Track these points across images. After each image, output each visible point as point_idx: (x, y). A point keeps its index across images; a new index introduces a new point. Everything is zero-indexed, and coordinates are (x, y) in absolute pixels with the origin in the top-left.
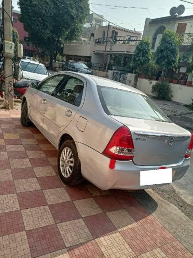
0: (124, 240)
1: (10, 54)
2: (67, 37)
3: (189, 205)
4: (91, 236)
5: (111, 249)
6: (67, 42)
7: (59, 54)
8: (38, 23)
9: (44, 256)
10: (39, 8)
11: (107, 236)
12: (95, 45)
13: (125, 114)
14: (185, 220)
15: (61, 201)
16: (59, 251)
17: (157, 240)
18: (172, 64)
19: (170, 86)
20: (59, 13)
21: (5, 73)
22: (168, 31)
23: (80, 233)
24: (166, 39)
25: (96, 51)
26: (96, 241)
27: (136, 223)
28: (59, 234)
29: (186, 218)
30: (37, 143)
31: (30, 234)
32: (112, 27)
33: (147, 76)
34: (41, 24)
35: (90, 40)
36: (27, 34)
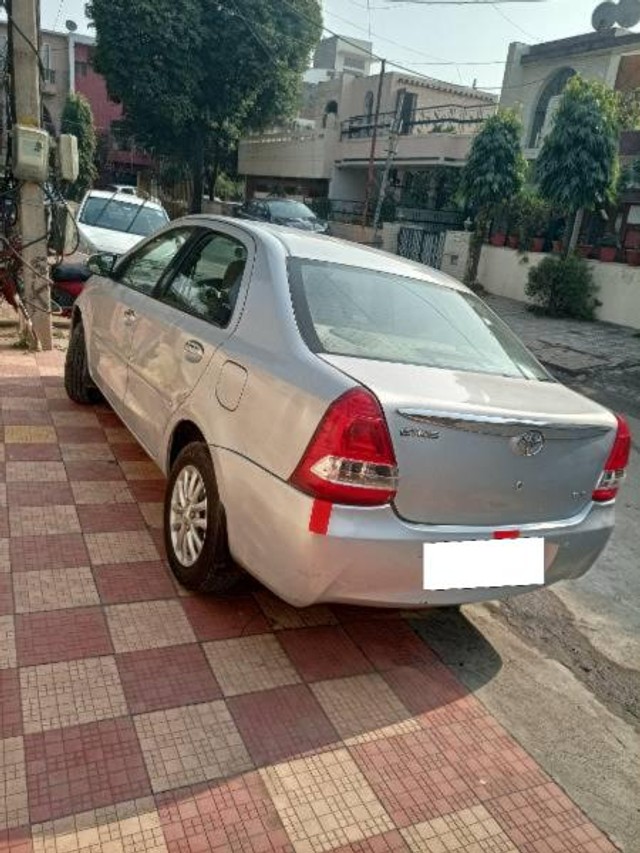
0: (360, 776)
1: (37, 167)
2: (250, 114)
3: (613, 664)
4: (247, 759)
5: (309, 802)
6: (251, 134)
7: (223, 174)
8: (151, 73)
9: (71, 817)
10: (154, 23)
11: (301, 762)
12: (341, 140)
13: (376, 352)
14: (595, 715)
15: (164, 643)
16: (125, 804)
17: (478, 779)
18: (597, 193)
19: (592, 269)
20: (222, 39)
21: (21, 233)
22: (581, 84)
23: (207, 749)
24: (572, 109)
25: (346, 160)
26: (260, 777)
27: (414, 722)
28: (136, 750)
29: (596, 709)
30: (111, 457)
31: (36, 746)
32: (395, 79)
33: (512, 239)
34: (161, 76)
35: (324, 125)
36: (117, 111)
